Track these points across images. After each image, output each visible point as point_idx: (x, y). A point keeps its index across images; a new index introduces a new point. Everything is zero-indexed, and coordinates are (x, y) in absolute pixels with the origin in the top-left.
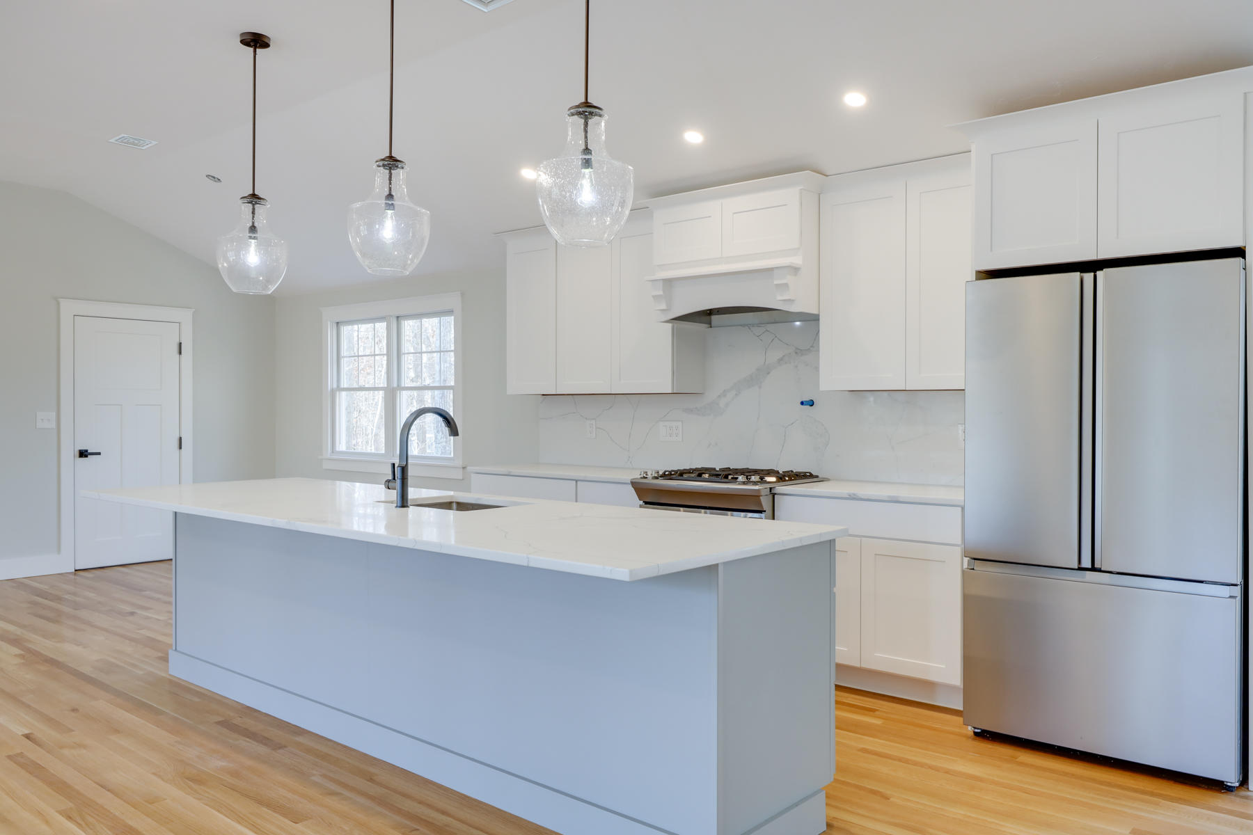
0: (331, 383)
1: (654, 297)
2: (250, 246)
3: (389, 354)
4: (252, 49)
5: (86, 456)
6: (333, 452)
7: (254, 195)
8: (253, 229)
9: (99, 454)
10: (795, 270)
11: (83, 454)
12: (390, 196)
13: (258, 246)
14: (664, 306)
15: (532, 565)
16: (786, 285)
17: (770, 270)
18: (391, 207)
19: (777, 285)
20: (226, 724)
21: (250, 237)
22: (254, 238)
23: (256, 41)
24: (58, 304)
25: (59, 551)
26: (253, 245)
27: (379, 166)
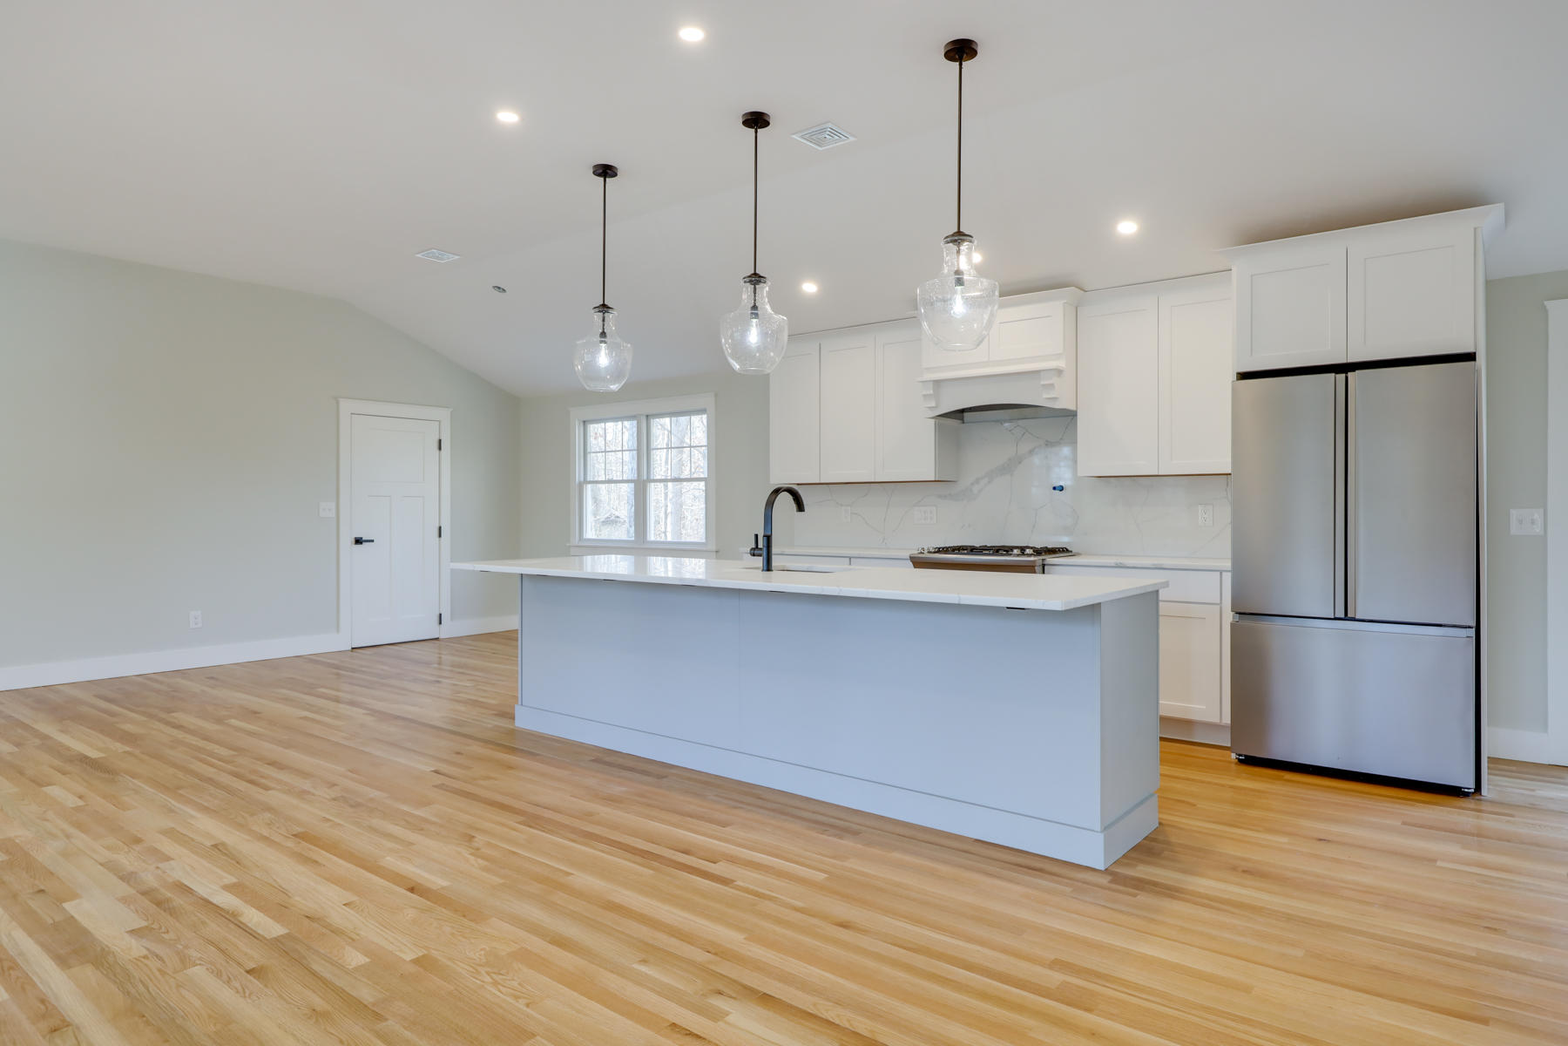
0: (579, 477)
1: (925, 396)
2: (600, 350)
3: (639, 450)
4: (602, 179)
5: (361, 543)
6: (580, 540)
7: (604, 305)
8: (603, 334)
9: (372, 541)
10: (1059, 372)
11: (358, 541)
12: (755, 307)
13: (608, 348)
14: (933, 404)
15: (962, 603)
16: (1052, 385)
17: (1037, 373)
18: (756, 316)
19: (1043, 385)
20: (596, 761)
21: (601, 342)
22: (605, 342)
23: (606, 171)
24: (338, 403)
25: (338, 630)
26: (603, 348)
27: (745, 282)
